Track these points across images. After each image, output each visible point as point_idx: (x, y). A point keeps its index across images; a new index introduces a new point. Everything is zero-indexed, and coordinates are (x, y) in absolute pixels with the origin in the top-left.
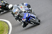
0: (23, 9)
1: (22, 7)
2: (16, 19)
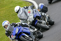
1: (29, 12)
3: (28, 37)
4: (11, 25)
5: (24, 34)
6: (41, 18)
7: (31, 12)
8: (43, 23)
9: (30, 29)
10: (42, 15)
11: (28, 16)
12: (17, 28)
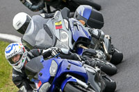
0: (63, 32)
1: (59, 27)
2: (15, 81)
3: (87, 86)
4: (29, 55)
5: (73, 78)
6: (92, 42)
7: (63, 28)
8: (98, 55)
9: (85, 65)
10: (93, 36)
11: (57, 39)
12: (53, 62)
